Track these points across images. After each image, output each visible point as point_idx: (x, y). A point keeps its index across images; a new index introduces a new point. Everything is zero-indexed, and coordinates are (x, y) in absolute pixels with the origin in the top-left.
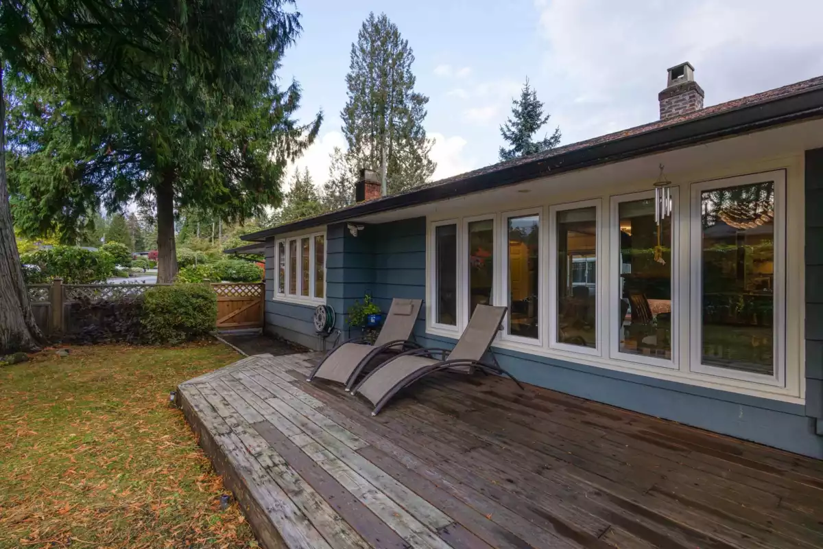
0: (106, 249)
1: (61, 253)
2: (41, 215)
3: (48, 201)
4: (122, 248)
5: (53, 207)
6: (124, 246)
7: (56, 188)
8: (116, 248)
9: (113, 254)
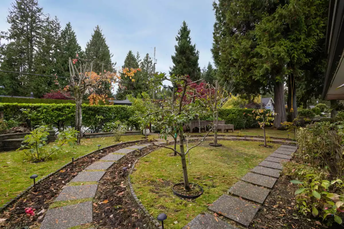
0: (318, 107)
1: (303, 111)
2: (299, 103)
3: (300, 99)
4: (324, 105)
5: (301, 100)
6: (325, 105)
7: (302, 96)
8: (322, 106)
9: (320, 108)
